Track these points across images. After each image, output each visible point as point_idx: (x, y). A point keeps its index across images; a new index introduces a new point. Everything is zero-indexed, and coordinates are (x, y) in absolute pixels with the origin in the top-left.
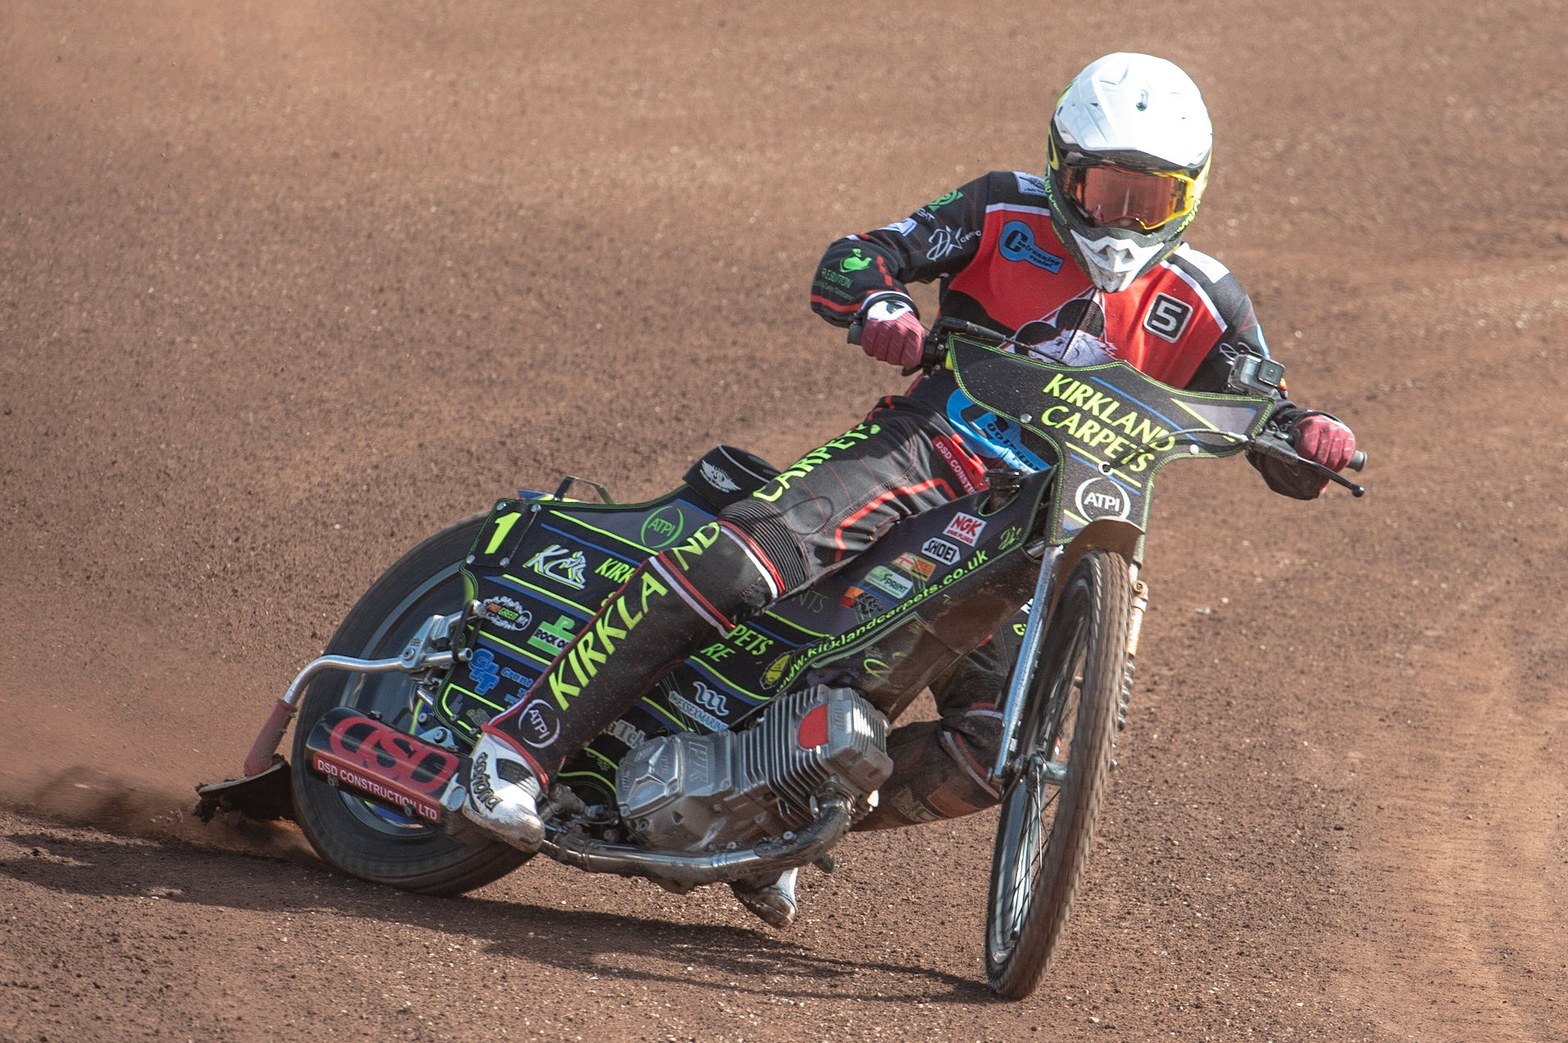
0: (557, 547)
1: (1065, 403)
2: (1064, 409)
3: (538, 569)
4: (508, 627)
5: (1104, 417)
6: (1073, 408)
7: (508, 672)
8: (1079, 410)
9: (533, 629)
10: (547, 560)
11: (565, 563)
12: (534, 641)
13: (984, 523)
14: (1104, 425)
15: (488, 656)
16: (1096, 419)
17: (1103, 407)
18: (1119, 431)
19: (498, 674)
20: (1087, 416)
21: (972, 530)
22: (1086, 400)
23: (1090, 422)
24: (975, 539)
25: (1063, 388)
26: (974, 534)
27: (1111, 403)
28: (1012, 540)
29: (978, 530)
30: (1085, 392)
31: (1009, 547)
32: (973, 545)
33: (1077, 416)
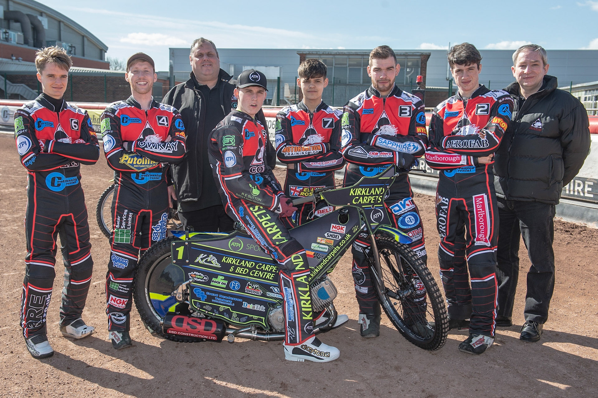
0: (203, 255)
1: (357, 196)
2: (357, 198)
3: (201, 262)
4: (202, 281)
5: (367, 194)
6: (359, 196)
7: (208, 293)
8: (361, 196)
9: (210, 280)
10: (202, 259)
11: (209, 259)
12: (212, 283)
13: (345, 227)
14: (368, 196)
15: (200, 290)
16: (366, 196)
17: (366, 192)
18: (372, 195)
19: (205, 294)
20: (363, 196)
21: (342, 229)
22: (361, 192)
23: (365, 197)
24: (344, 232)
25: (354, 192)
26: (343, 230)
27: (367, 189)
28: (356, 229)
29: (344, 229)
30: (360, 190)
31: (356, 232)
32: (344, 233)
33: (361, 198)
